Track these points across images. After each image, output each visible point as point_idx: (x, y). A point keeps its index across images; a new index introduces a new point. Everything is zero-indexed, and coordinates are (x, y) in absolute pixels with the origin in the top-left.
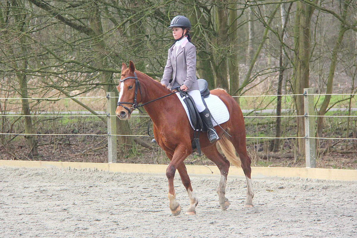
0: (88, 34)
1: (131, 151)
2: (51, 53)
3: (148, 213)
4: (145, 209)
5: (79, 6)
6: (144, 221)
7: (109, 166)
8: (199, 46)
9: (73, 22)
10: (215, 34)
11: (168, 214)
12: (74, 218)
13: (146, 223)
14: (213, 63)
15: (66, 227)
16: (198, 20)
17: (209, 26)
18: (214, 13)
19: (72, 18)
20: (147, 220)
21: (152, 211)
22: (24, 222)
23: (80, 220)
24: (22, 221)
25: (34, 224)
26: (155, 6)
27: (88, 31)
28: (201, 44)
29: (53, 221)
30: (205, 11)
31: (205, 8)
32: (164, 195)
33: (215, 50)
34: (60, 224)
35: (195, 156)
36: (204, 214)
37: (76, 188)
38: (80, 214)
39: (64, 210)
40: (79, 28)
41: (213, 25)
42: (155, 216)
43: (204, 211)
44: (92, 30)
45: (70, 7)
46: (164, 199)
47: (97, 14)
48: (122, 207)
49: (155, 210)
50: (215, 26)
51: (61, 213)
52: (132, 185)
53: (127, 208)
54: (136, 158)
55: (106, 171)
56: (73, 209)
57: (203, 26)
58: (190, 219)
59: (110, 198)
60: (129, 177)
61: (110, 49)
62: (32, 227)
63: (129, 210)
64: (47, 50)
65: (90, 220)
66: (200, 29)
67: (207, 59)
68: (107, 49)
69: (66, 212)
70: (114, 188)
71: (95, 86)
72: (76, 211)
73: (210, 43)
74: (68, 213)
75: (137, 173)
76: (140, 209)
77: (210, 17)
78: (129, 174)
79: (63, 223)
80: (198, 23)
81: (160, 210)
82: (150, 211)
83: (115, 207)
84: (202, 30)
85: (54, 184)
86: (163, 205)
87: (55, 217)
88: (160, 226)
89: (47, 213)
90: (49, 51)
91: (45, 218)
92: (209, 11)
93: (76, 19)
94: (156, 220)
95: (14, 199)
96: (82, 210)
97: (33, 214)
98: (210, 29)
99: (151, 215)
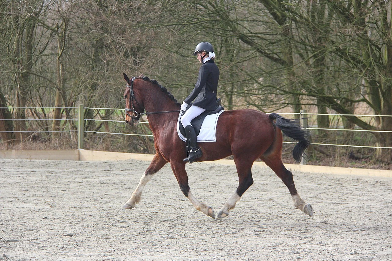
0: (282, 65)
1: (312, 156)
2: (254, 79)
3: (337, 205)
4: (333, 201)
5: (276, 43)
6: (335, 211)
7: (300, 167)
8: (371, 76)
9: (271, 55)
10: (384, 67)
11: (353, 207)
12: (279, 205)
13: (337, 212)
14: (381, 90)
15: (274, 212)
16: (371, 56)
17: (379, 60)
18: (384, 50)
19: (271, 52)
20: (337, 210)
21: (339, 204)
22: (241, 207)
23: (284, 208)
24: (239, 206)
25: (249, 209)
26: (337, 44)
27: (283, 63)
28: (372, 74)
29: (262, 207)
30: (377, 49)
31: (377, 46)
32: (347, 191)
33: (383, 79)
34: (269, 210)
35: (363, 162)
36: (382, 207)
37: (276, 183)
38: (284, 203)
39: (270, 199)
40: (276, 60)
41: (382, 60)
42: (343, 207)
43: (382, 205)
44: (285, 62)
45: (269, 44)
46: (348, 195)
47: (289, 50)
48: (315, 199)
49: (342, 203)
50: (384, 60)
51: (269, 202)
52: (319, 182)
53: (319, 201)
54: (316, 162)
55: (298, 171)
56: (276, 199)
57: (375, 61)
58: (371, 211)
59: (304, 192)
60: (316, 176)
61: (299, 77)
62: (248, 211)
63: (321, 202)
64: (251, 77)
65: (291, 208)
66: (372, 63)
67: (376, 87)
68: (296, 77)
69: (272, 201)
70: (306, 184)
71: (286, 105)
72: (279, 200)
73: (380, 74)
74: (273, 201)
75: (322, 173)
76: (329, 202)
77: (380, 54)
78: (316, 174)
79: (271, 209)
80: (371, 58)
81: (346, 203)
82: (338, 203)
83: (310, 199)
84: (374, 63)
85: (258, 179)
86: (348, 199)
87: (264, 204)
88: (349, 215)
89: (257, 201)
90: (252, 78)
91: (257, 205)
92: (380, 49)
93: (273, 53)
94: (345, 211)
95: (230, 189)
96: (283, 200)
97: (246, 201)
98: (380, 63)
99: (340, 207)
